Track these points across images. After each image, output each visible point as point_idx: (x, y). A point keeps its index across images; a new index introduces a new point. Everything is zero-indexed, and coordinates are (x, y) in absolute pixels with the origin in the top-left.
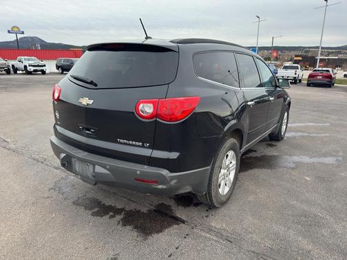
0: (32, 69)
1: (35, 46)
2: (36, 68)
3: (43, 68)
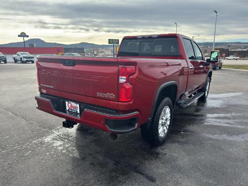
1: (32, 45)
2: (28, 59)
3: (33, 59)
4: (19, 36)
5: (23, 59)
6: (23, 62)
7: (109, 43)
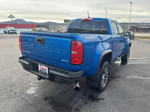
0: (11, 32)
1: (16, 23)
2: (13, 32)
3: (16, 32)
4: (9, 17)
5: (10, 31)
6: (10, 33)
7: (65, 22)
